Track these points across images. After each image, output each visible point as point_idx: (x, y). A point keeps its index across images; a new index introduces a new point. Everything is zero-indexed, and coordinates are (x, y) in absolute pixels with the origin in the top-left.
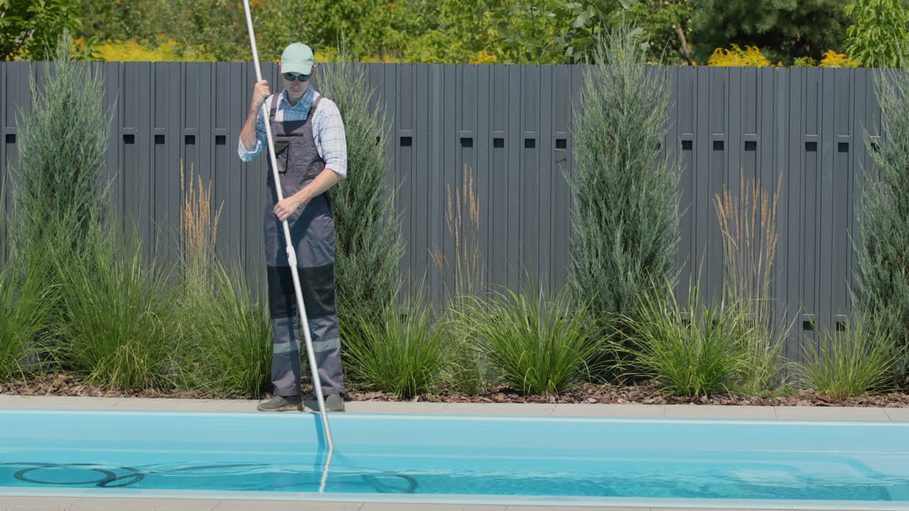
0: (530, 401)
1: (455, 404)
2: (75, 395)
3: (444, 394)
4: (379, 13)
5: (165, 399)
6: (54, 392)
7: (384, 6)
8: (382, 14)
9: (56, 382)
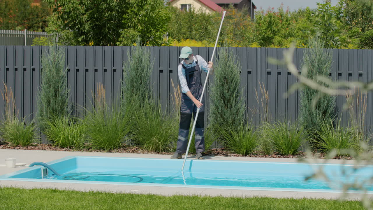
0: (284, 157)
1: (260, 158)
2: (139, 153)
3: (257, 155)
4: (283, 31)
5: (167, 155)
6: (132, 152)
7: (285, 29)
8: (284, 32)
9: (133, 149)
